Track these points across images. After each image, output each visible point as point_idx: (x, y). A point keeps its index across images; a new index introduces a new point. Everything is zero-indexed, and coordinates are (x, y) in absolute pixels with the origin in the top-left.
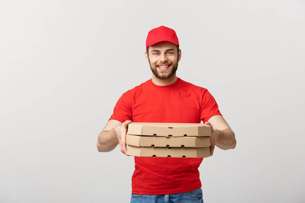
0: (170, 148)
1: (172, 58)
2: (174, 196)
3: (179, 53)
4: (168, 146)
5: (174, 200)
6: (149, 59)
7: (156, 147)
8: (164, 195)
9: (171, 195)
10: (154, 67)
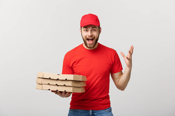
1: (95, 34)
2: (95, 111)
3: (100, 30)
5: (95, 114)
8: (89, 110)
9: (93, 111)
10: (85, 39)
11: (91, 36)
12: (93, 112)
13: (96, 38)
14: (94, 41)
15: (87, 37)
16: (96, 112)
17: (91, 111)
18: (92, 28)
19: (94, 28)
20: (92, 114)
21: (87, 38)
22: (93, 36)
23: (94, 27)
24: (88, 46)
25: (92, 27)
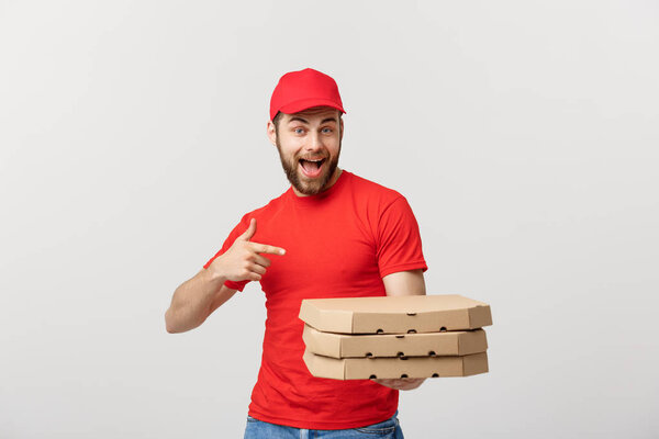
0: (406, 358)
4: (402, 354)
7: (376, 358)
10: (292, 160)
11: (319, 152)
12: (312, 435)
13: (331, 159)
14: (325, 168)
15: (304, 154)
17: (304, 432)
18: (324, 121)
19: (330, 124)
21: (303, 157)
22: (325, 152)
23: (328, 120)
24: (304, 185)
25: (324, 118)
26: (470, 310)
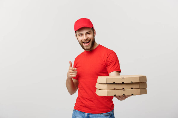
1: (90, 36)
5: (90, 116)
6: (77, 39)
8: (85, 113)
10: (81, 43)
11: (87, 40)
12: (88, 114)
13: (92, 40)
14: (90, 43)
15: (83, 40)
16: (91, 115)
17: (86, 114)
20: (88, 116)
21: (83, 42)
24: (85, 48)
26: (139, 77)
